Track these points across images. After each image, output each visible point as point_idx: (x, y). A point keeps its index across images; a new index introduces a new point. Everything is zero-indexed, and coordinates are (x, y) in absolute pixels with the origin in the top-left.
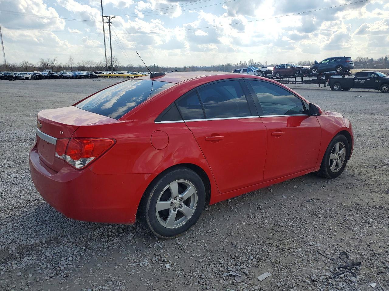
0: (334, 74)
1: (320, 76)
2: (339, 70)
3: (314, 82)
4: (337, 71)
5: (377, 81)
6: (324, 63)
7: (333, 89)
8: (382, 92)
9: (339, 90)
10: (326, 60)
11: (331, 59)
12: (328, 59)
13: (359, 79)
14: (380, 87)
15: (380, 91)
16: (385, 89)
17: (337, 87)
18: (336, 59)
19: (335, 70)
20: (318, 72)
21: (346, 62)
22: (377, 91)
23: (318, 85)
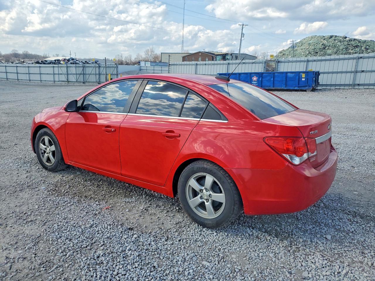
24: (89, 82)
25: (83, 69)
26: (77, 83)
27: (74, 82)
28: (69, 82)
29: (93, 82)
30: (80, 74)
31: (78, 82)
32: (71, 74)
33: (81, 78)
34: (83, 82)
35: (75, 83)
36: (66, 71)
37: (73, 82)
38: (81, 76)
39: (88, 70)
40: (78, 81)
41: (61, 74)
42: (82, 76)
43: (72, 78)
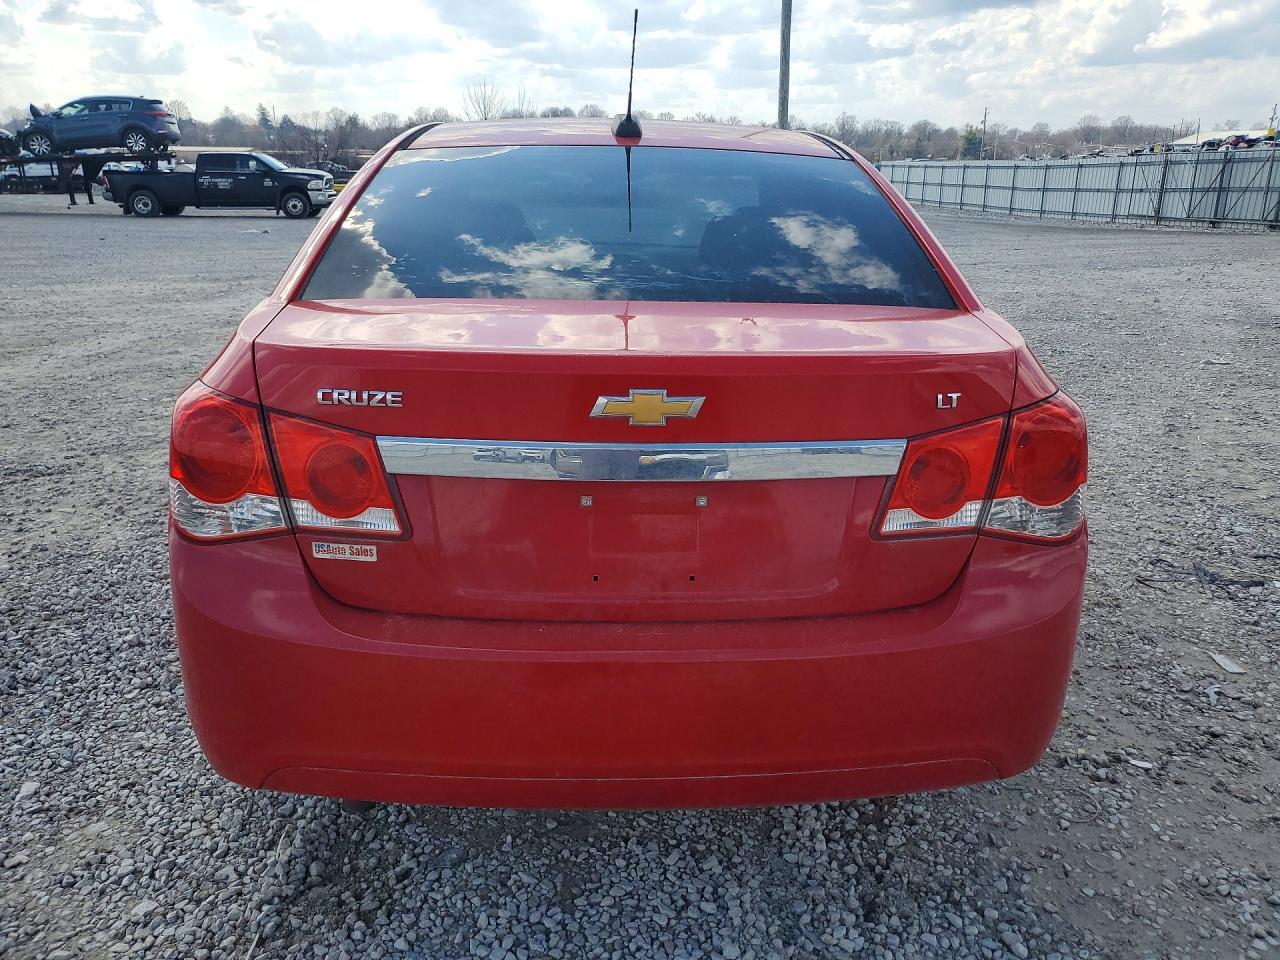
0: (119, 158)
1: (66, 166)
2: (138, 144)
3: (47, 186)
4: (130, 148)
5: (268, 183)
6: (70, 118)
7: (129, 210)
8: (290, 216)
9: (151, 215)
10: (71, 105)
11: (92, 103)
12: (80, 102)
13: (213, 175)
14: (281, 201)
15: (282, 213)
16: (295, 206)
17: (146, 205)
18: (110, 101)
19: (122, 144)
20: (56, 147)
21: (155, 117)
22: (273, 213)
23: (66, 198)
24: (1235, 221)
25: (1224, 168)
26: (1189, 224)
27: (1181, 220)
28: (1161, 219)
29: (1252, 221)
30: (1208, 190)
31: (1195, 221)
32: (1174, 190)
33: (1207, 206)
34: (1211, 222)
35: (1183, 224)
36: (1160, 177)
37: (1176, 219)
38: (1210, 199)
39: (1241, 176)
40: (1195, 215)
41: (1141, 190)
42: (1212, 197)
43: (1176, 206)
